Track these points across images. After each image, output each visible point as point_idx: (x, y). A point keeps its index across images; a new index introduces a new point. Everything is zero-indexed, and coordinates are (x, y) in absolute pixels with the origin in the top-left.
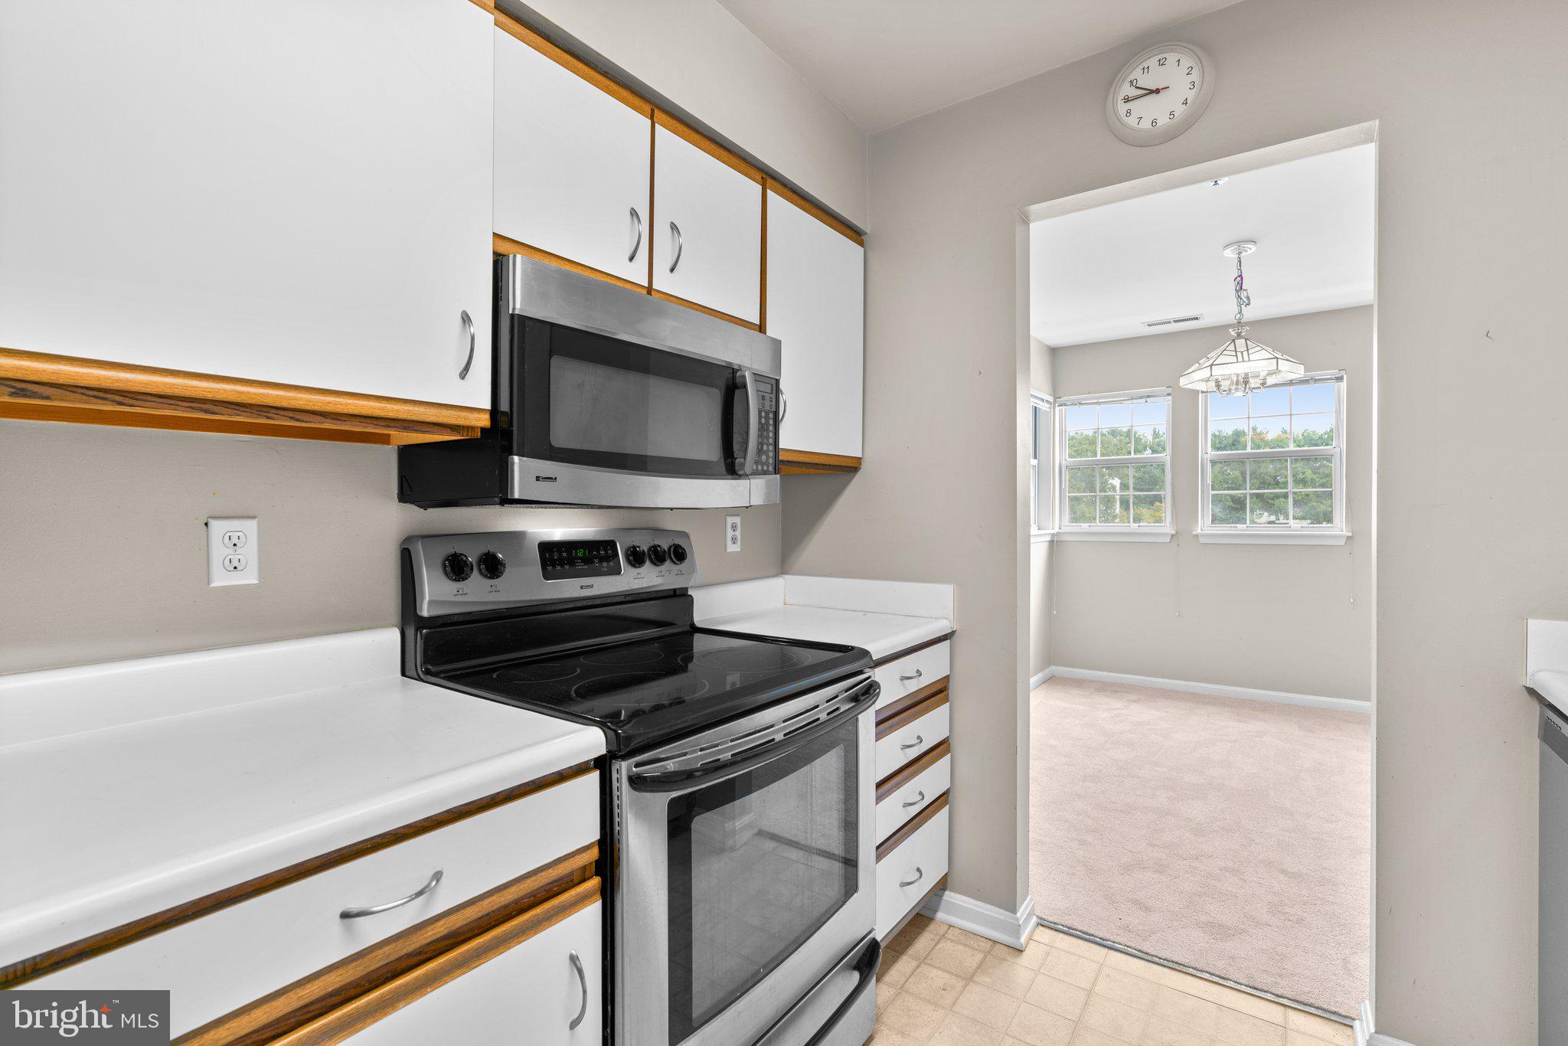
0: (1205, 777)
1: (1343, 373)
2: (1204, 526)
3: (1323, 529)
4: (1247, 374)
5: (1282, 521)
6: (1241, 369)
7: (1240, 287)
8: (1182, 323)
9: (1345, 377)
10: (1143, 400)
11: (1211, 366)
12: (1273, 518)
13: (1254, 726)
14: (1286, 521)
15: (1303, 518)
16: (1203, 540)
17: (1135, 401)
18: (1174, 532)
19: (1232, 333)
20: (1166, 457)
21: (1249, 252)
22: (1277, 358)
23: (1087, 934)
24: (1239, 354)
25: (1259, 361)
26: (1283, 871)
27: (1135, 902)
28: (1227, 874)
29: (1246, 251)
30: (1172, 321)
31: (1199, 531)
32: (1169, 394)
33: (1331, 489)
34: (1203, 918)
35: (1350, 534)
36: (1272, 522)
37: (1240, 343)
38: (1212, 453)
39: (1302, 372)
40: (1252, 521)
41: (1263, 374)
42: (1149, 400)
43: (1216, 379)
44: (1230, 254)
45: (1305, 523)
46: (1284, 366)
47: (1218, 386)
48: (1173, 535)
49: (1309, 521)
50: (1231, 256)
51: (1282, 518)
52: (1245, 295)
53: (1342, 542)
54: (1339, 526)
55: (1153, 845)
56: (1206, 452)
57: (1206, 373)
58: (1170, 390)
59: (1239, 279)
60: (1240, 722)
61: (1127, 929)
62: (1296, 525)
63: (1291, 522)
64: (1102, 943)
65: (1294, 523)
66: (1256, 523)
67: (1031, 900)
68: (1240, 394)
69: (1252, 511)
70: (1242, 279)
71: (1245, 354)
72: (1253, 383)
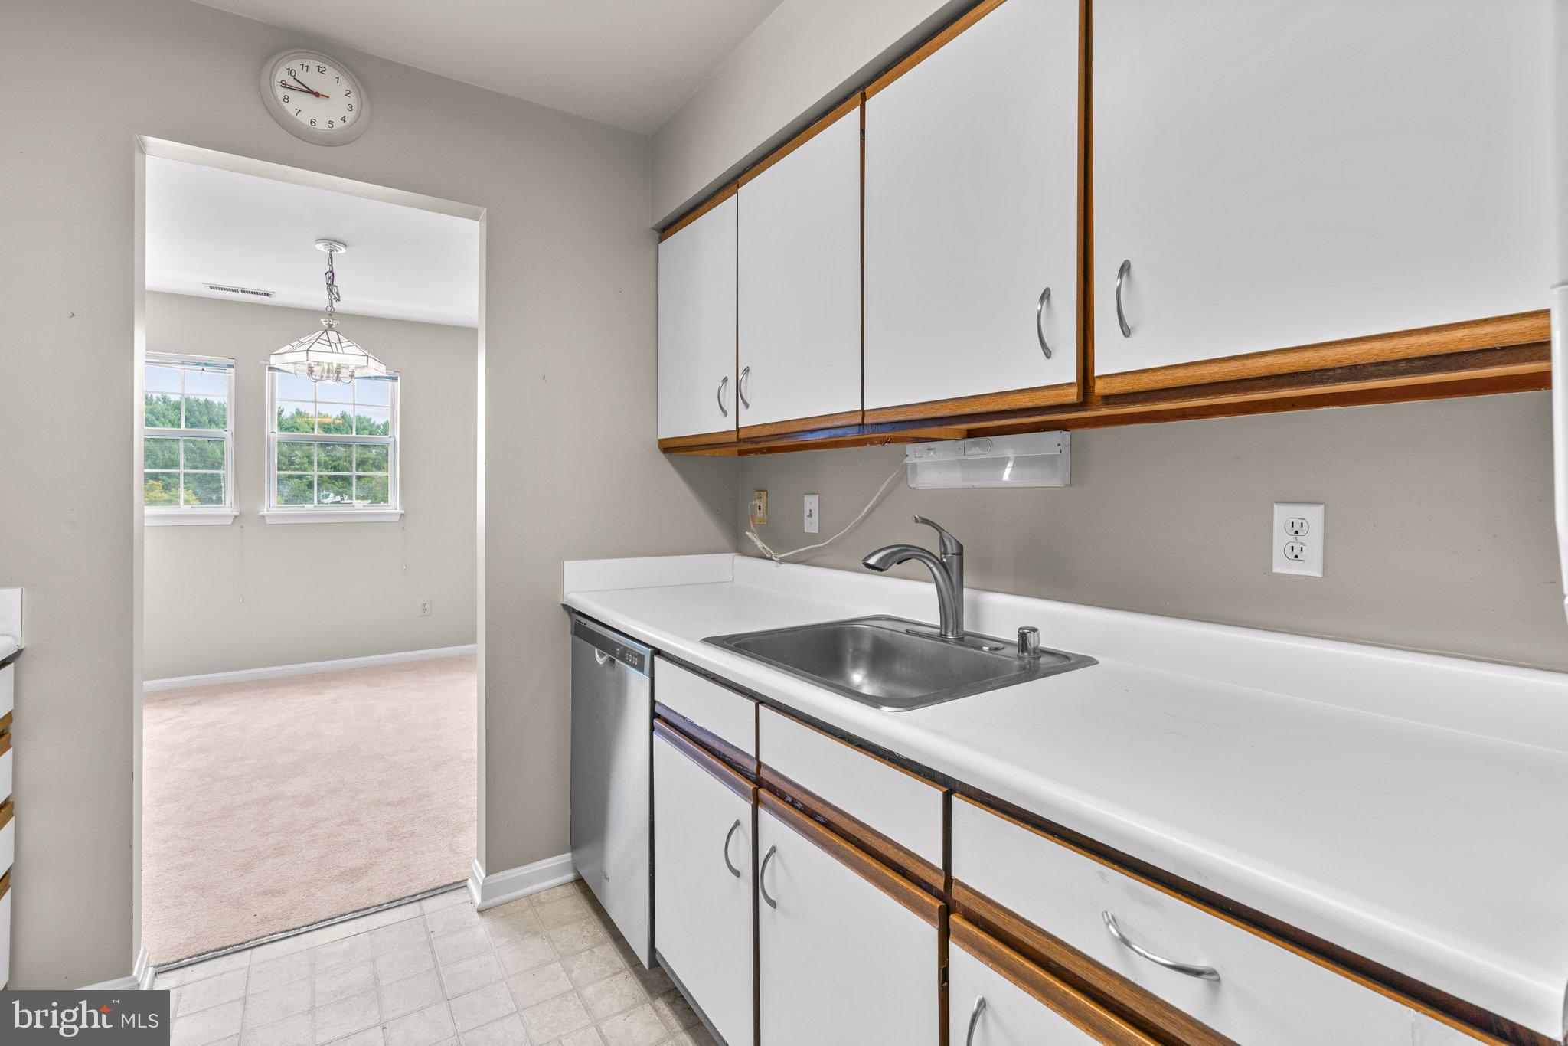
0: (298, 753)
1: (397, 374)
2: (272, 506)
3: (380, 508)
4: (339, 365)
5: (346, 501)
6: (335, 359)
7: (331, 284)
8: (259, 296)
9: (399, 378)
10: (200, 368)
11: (308, 351)
12: (338, 498)
13: (328, 695)
14: (349, 501)
15: (364, 498)
16: (269, 521)
17: (186, 367)
18: (237, 514)
19: (324, 323)
20: (227, 433)
21: (340, 252)
22: (368, 356)
23: (222, 949)
24: (333, 345)
25: (350, 355)
26: (390, 804)
27: (265, 893)
28: (345, 827)
29: (337, 251)
30: (240, 291)
31: (266, 512)
32: (232, 366)
33: (385, 474)
34: (336, 872)
35: (403, 512)
36: (338, 502)
37: (332, 334)
38: (278, 434)
39: (384, 371)
40: (320, 502)
41: (351, 368)
42: (205, 368)
43: (310, 364)
44: (321, 247)
45: (367, 502)
46: (373, 363)
47: (311, 371)
48: (236, 517)
49: (369, 501)
50: (322, 249)
51: (346, 498)
52: (336, 291)
53: (397, 518)
54: (394, 504)
55: (266, 834)
56: (273, 433)
57: (302, 357)
58: (232, 362)
59: (330, 274)
60: (315, 694)
61: (266, 919)
62: (359, 504)
63: (355, 501)
64: (242, 948)
65: (357, 503)
66: (323, 503)
67: (145, 950)
68: (330, 382)
69: (319, 491)
70: (333, 274)
71: (339, 345)
72: (344, 373)
